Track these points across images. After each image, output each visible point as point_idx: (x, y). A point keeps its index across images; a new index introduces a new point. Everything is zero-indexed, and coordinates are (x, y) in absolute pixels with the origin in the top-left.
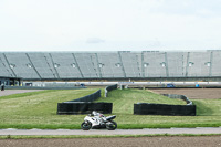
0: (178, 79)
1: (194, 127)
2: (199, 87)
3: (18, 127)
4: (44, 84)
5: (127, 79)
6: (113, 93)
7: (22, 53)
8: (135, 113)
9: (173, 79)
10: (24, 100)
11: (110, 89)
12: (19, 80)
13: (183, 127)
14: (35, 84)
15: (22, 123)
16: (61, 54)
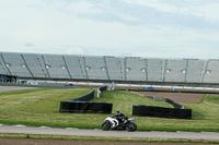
6: (105, 93)
8: (134, 114)
12: (15, 77)
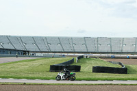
0: (117, 53)
1: (126, 80)
2: (129, 58)
3: (28, 78)
4: (42, 54)
5: (88, 53)
6: (81, 60)
7: (30, 37)
8: (93, 71)
9: (114, 53)
10: (31, 63)
11: (80, 58)
12: (28, 52)
13: (120, 80)
14: (37, 54)
15: (30, 76)
16: (52, 38)
